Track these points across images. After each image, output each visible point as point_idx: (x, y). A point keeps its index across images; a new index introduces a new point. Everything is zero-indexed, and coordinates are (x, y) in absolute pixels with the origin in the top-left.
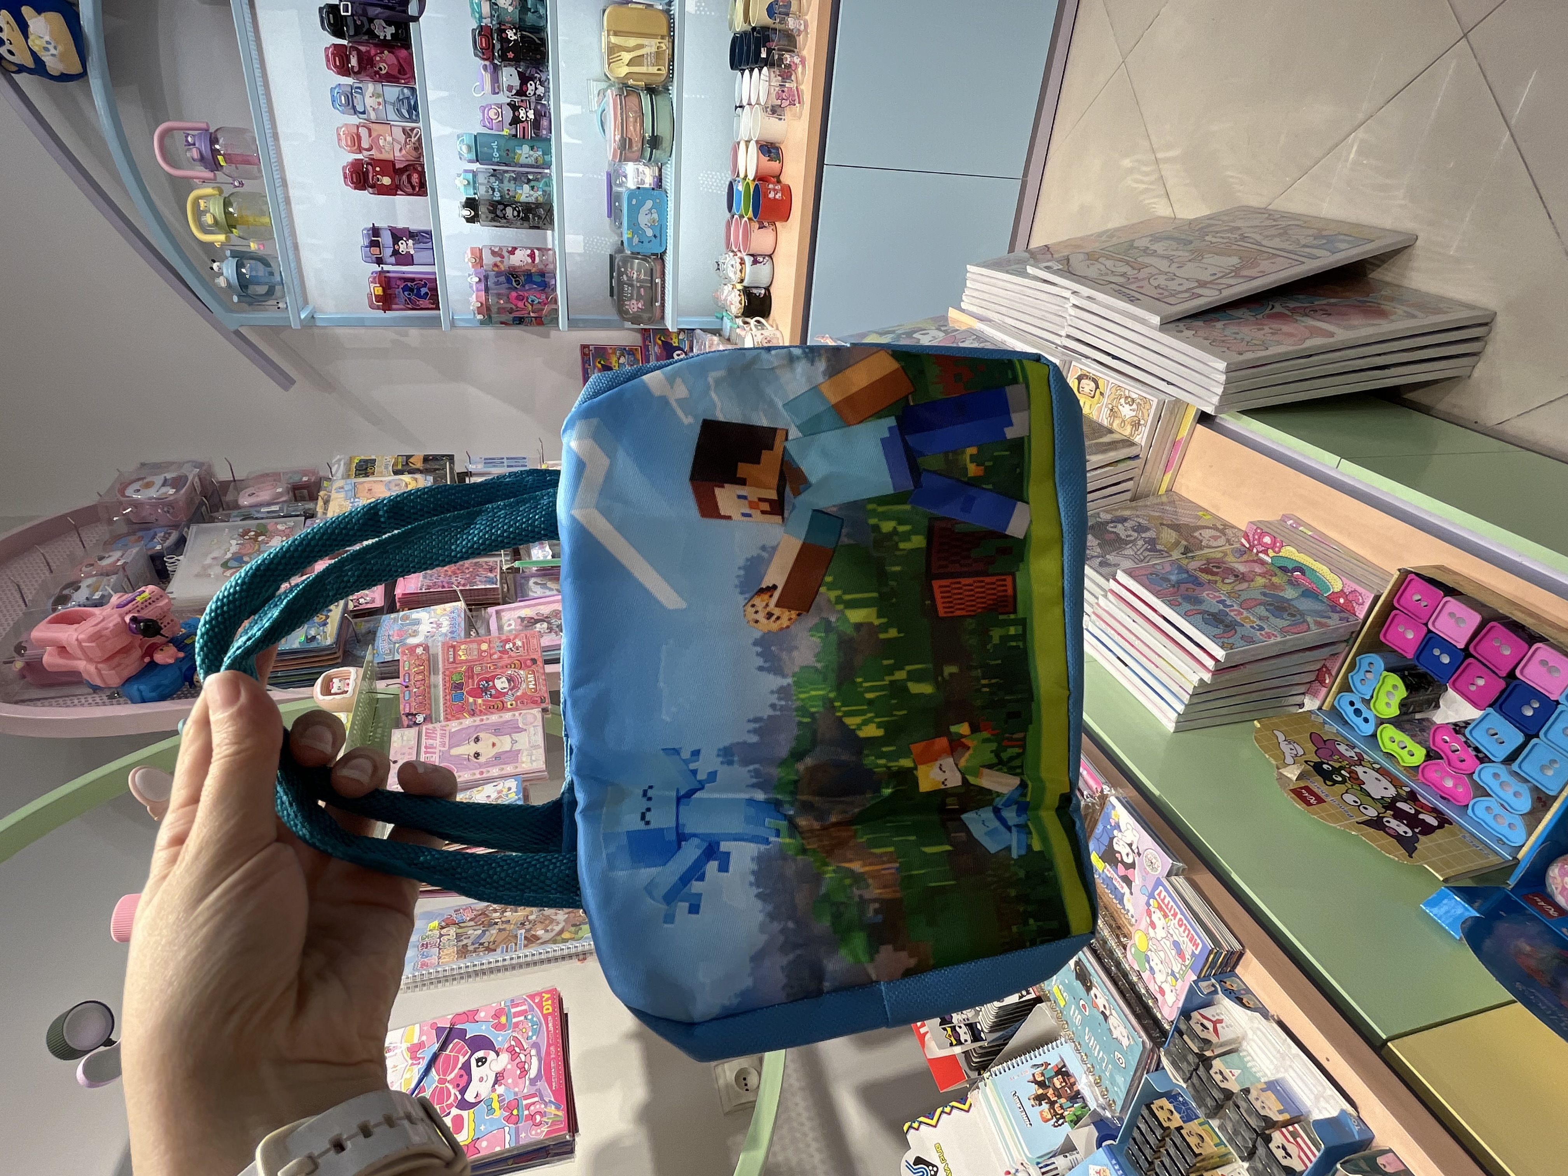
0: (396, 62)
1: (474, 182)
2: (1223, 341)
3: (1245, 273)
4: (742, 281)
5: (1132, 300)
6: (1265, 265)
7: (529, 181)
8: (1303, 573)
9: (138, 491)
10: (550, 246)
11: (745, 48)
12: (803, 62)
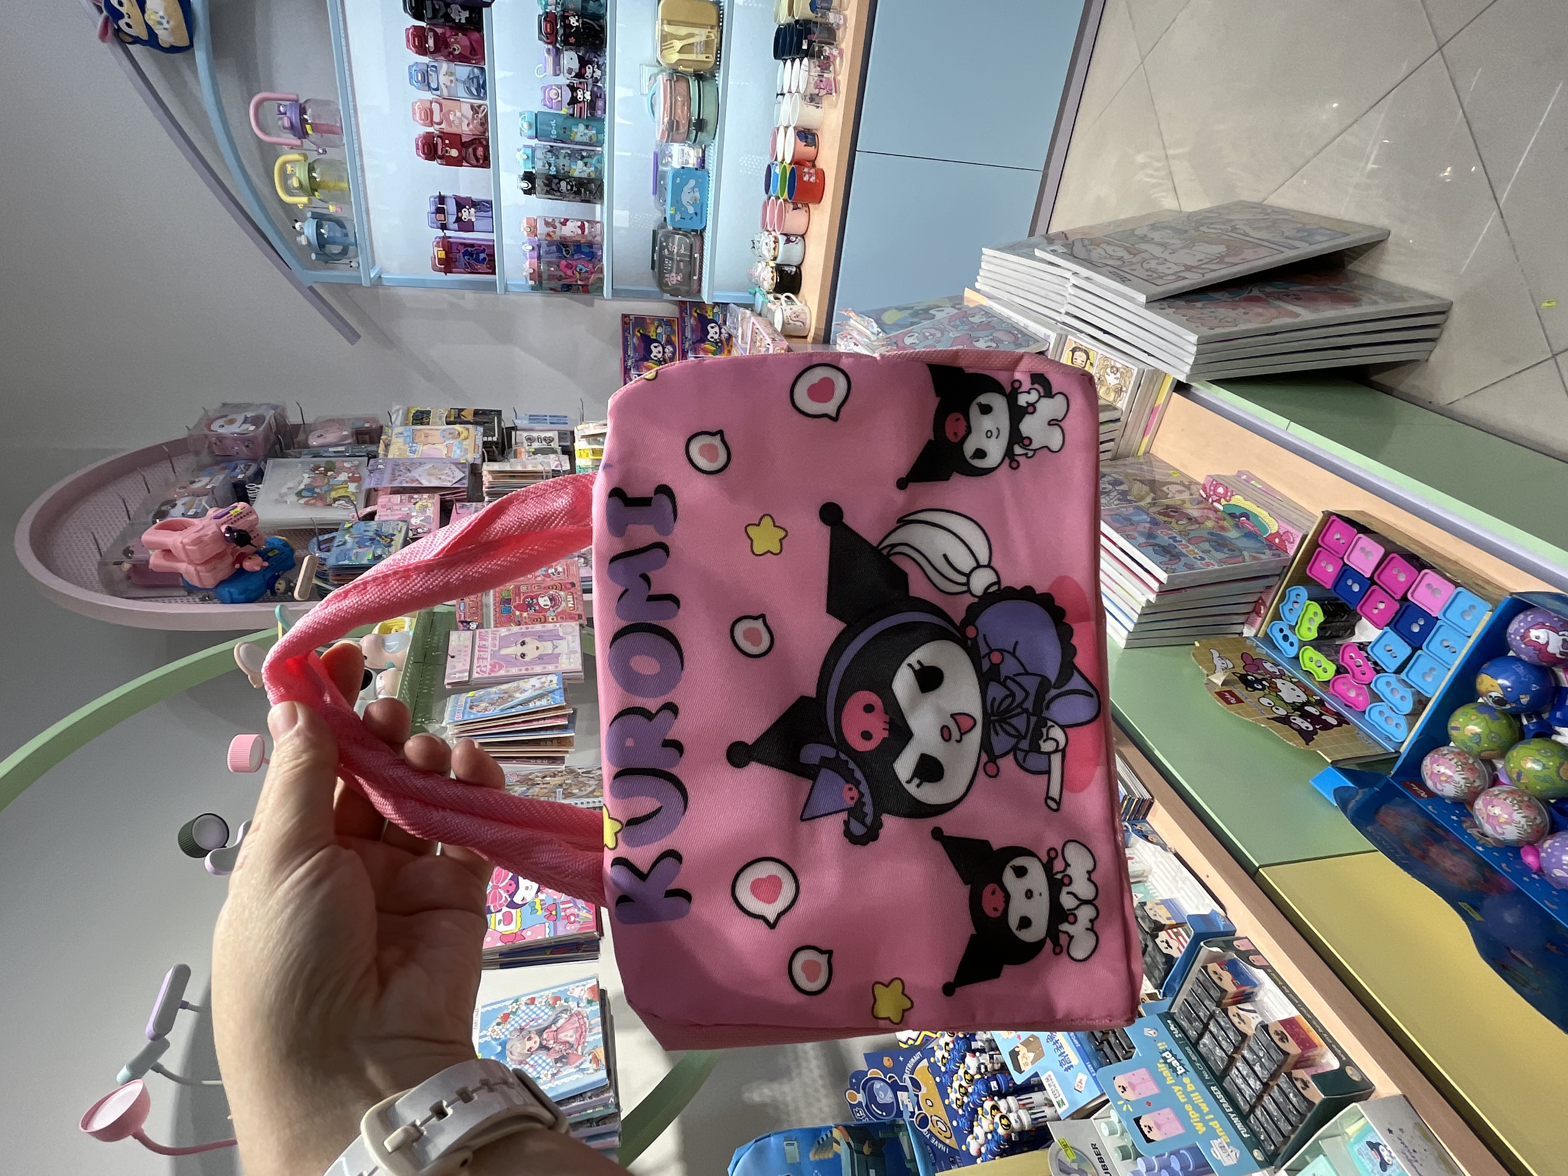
0: (468, 43)
1: (533, 157)
2: (1199, 318)
3: (1227, 260)
4: (775, 259)
5: (1123, 281)
6: (1248, 254)
7: (583, 158)
8: (1248, 519)
9: (223, 426)
10: (598, 219)
11: (788, 39)
12: (841, 54)
